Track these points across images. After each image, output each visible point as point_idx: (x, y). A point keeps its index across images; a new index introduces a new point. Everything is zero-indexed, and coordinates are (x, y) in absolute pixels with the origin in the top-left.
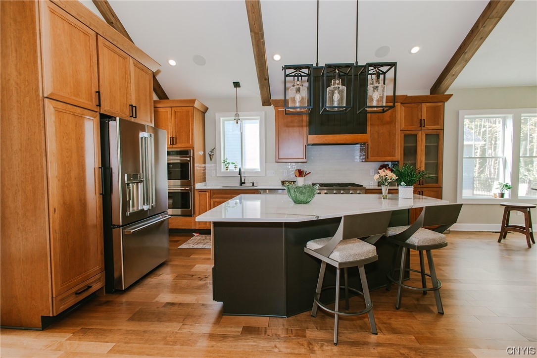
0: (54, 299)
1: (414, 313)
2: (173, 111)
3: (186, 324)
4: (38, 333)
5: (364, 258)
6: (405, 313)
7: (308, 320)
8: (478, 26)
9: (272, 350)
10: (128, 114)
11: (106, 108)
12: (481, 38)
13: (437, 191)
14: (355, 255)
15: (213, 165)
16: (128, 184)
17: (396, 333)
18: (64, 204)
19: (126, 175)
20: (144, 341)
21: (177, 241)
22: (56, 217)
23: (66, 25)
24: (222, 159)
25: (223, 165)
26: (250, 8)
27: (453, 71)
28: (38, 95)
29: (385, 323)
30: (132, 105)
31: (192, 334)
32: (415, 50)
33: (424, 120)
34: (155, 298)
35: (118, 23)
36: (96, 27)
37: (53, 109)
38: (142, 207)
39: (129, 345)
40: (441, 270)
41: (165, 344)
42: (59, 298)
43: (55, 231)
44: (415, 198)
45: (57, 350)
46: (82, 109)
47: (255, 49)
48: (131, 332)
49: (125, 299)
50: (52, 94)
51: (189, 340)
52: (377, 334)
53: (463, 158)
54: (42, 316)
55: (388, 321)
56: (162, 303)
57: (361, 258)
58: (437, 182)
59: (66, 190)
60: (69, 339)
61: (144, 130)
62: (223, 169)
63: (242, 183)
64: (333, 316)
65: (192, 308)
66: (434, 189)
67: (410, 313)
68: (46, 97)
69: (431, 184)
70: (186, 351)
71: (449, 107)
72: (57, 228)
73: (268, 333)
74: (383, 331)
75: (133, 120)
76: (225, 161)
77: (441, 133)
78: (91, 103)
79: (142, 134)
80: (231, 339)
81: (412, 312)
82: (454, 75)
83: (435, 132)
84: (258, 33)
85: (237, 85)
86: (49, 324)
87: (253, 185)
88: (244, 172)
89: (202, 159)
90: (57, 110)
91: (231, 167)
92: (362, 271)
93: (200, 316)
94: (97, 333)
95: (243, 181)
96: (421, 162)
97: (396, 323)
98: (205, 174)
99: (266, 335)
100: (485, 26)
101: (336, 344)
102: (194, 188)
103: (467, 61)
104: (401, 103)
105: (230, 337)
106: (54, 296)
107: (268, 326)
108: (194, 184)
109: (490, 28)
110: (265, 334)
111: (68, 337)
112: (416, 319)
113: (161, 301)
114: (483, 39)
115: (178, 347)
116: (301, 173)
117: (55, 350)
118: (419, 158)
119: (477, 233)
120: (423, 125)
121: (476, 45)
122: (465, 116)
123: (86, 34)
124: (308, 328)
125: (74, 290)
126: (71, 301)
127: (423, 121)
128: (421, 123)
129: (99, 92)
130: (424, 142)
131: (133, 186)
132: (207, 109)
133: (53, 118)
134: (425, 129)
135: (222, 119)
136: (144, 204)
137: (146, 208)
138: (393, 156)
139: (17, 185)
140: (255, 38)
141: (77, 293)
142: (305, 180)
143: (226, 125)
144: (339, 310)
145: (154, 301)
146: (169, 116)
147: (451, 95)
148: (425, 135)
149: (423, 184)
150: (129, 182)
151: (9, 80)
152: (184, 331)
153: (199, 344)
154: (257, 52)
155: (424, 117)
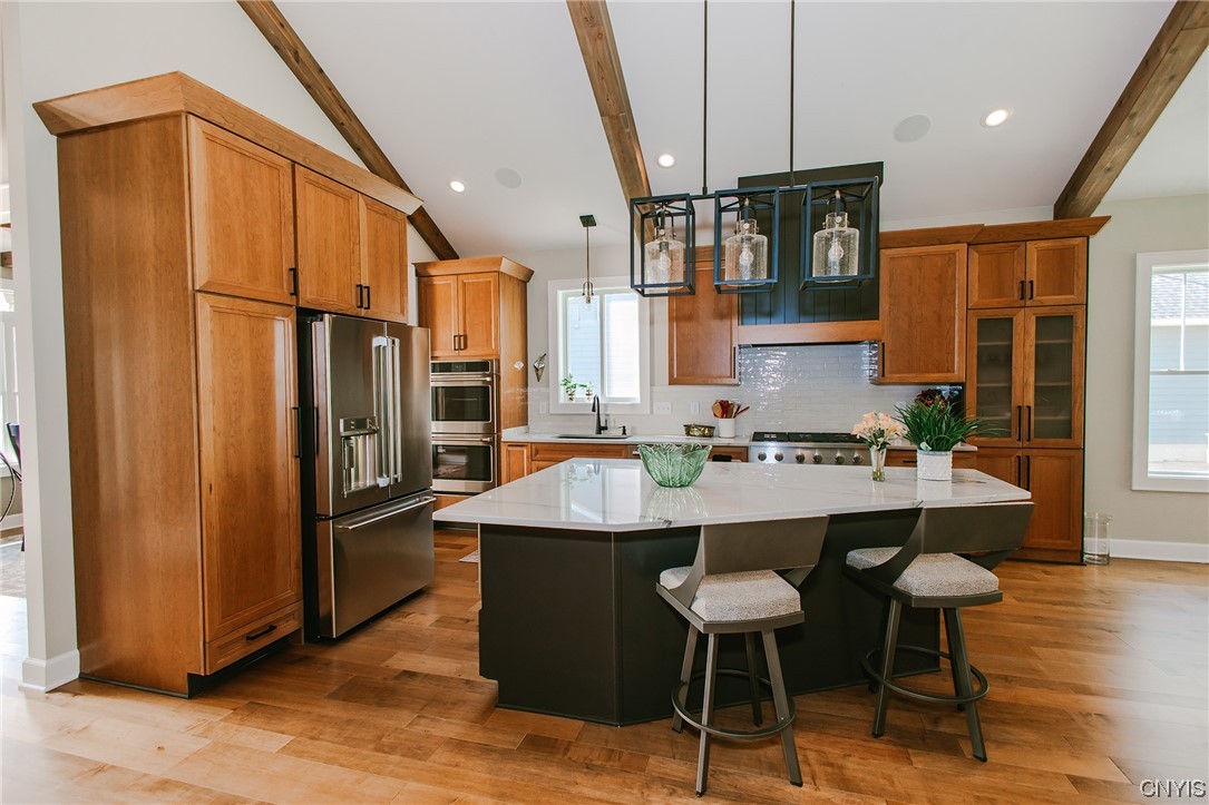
0: (207, 645)
1: (910, 751)
2: (460, 283)
3: (424, 717)
4: (182, 702)
5: (763, 616)
6: (891, 747)
7: (662, 736)
8: (1158, 50)
9: (567, 787)
10: (354, 302)
11: (309, 297)
12: (1172, 78)
13: (1070, 458)
14: (741, 608)
15: (543, 390)
16: (348, 438)
17: (847, 790)
18: (229, 476)
19: (342, 421)
20: (341, 739)
21: (462, 547)
22: (213, 500)
23: (236, 159)
24: (561, 377)
25: (562, 389)
26: (595, 71)
27: (1107, 159)
28: (186, 288)
29: (831, 765)
30: (361, 286)
31: (429, 737)
32: (997, 118)
33: (1031, 282)
34: (384, 661)
35: (354, 124)
36: (291, 152)
37: (208, 309)
38: (375, 480)
39: (316, 743)
40: (1033, 654)
41: (376, 750)
42: (216, 644)
43: (210, 525)
44: (956, 480)
45: (203, 735)
46: (262, 304)
47: (614, 149)
48: (325, 719)
49: (336, 655)
50: (209, 283)
51: (420, 748)
52: (800, 785)
53: (1147, 373)
54: (189, 674)
55: (840, 762)
56: (396, 671)
57: (756, 616)
58: (1069, 435)
59: (232, 451)
60: (225, 720)
61: (380, 333)
62: (563, 397)
63: (600, 429)
64: (697, 733)
65: (445, 687)
66: (1062, 453)
67: (901, 749)
68: (200, 291)
69: (1052, 440)
70: (407, 767)
71: (1101, 247)
72: (215, 519)
73: (569, 754)
74: (817, 782)
75: (363, 312)
76: (566, 382)
77: (1081, 312)
78: (280, 292)
79: (378, 341)
80: (494, 756)
81: (908, 746)
82: (1109, 169)
83: (1061, 311)
84: (618, 117)
85: (588, 221)
86: (202, 688)
87: (624, 433)
88: (606, 405)
89: (519, 378)
90: (216, 311)
91: (580, 394)
92: (770, 642)
93: (454, 704)
94: (271, 714)
95: (603, 424)
96: (1025, 385)
97: (856, 767)
98: (525, 409)
99: (566, 758)
100: (1176, 50)
101: (701, 795)
102: (499, 438)
103: (1142, 135)
104: (968, 244)
105: (496, 751)
106: (207, 640)
107: (577, 740)
108: (499, 430)
109: (1192, 52)
110: (565, 754)
111: (225, 715)
112: (911, 764)
113: (396, 667)
114: (1177, 79)
115: (395, 758)
116: (726, 409)
117: (199, 736)
118: (1017, 375)
119: (1191, 568)
120: (1028, 294)
121: (1160, 94)
122: (1154, 268)
123: (272, 167)
124: (654, 754)
125: (245, 631)
126: (237, 653)
127: (1028, 286)
128: (1025, 289)
129: (294, 271)
130: (1033, 335)
131: (357, 441)
132: (530, 273)
133: (209, 326)
134: (1035, 304)
135: (560, 293)
136: (381, 475)
137: (383, 482)
138: (948, 371)
139: (155, 442)
140: (613, 127)
141: (250, 638)
142: (736, 423)
143: (570, 307)
144: (711, 723)
145: (383, 665)
146: (453, 293)
147: (1107, 219)
148: (1034, 318)
149: (1029, 440)
150: (348, 433)
151: (144, 263)
152: (418, 729)
153: (433, 757)
154: (620, 156)
155: (1033, 274)
